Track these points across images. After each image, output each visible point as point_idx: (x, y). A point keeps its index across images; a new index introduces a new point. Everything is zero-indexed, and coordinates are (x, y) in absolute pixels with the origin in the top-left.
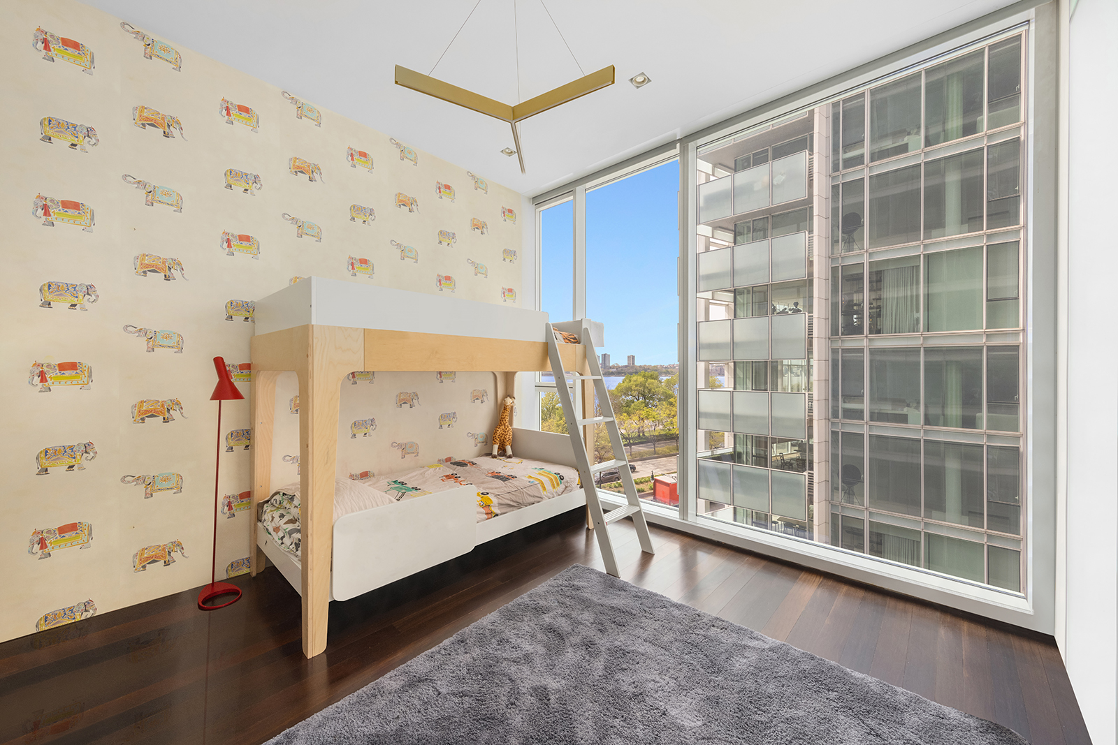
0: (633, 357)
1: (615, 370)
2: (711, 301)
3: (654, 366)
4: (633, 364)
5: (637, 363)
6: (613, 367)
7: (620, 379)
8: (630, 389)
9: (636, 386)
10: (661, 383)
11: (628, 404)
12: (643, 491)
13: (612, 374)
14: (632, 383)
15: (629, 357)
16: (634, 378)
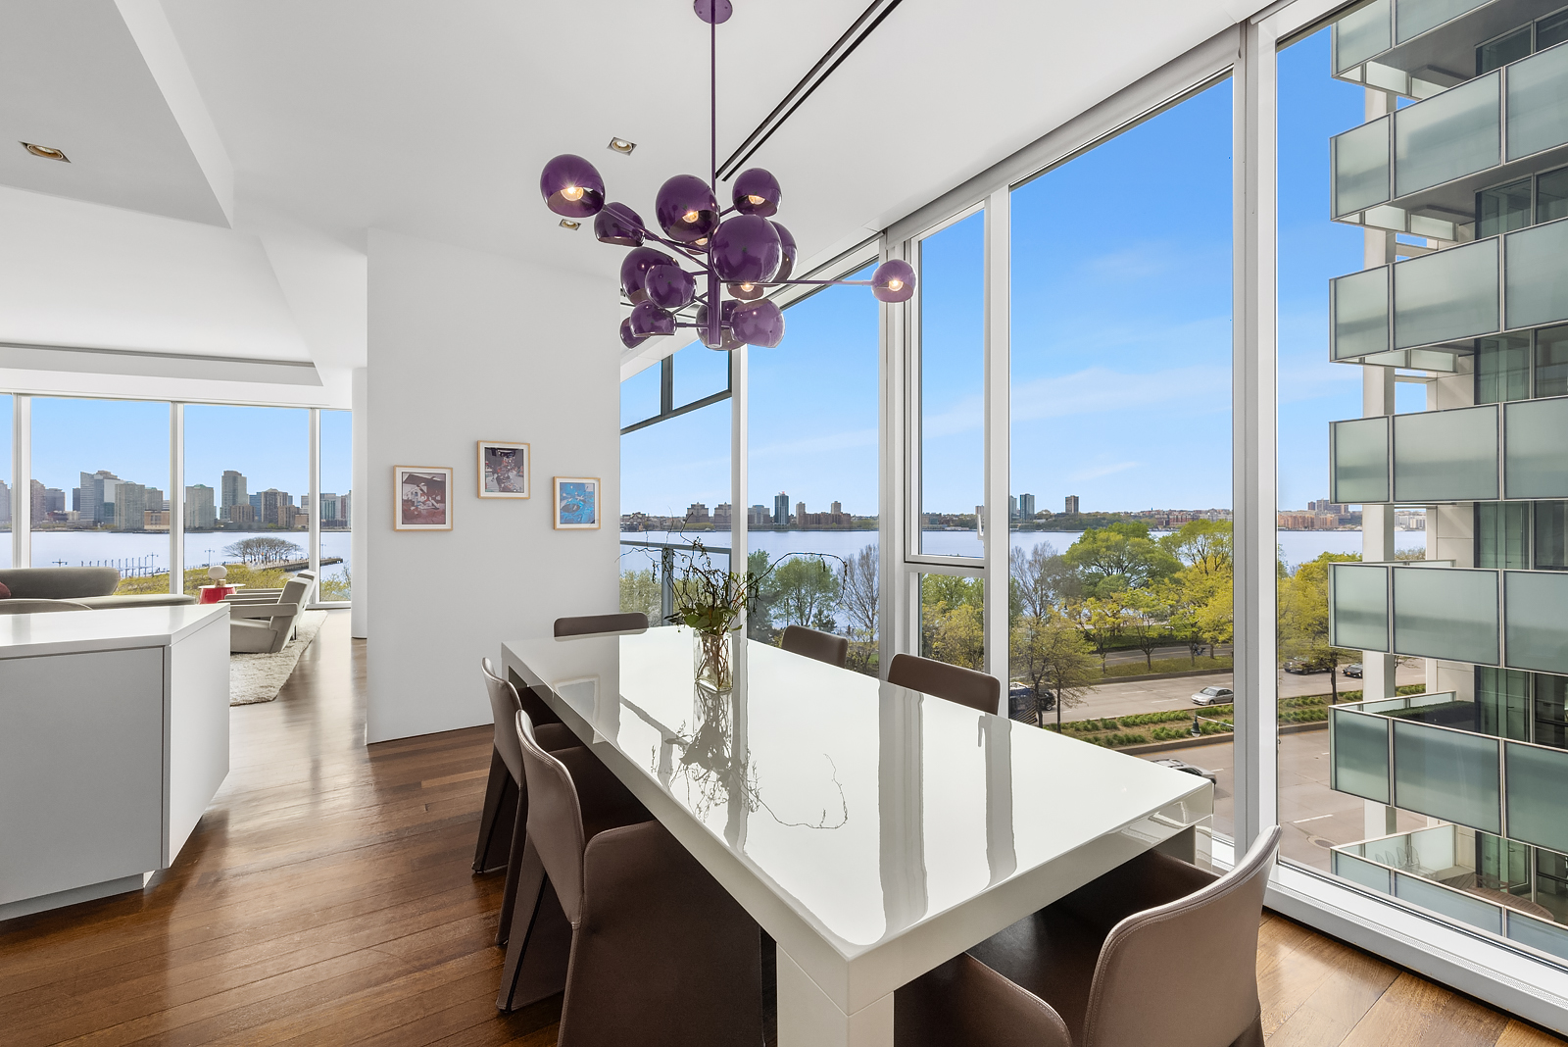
0: (1076, 499)
1: (1044, 521)
2: (1397, 372)
3: (1115, 514)
4: (1076, 509)
5: (1083, 509)
6: (1040, 516)
7: (1075, 538)
8: (1096, 552)
9: (1108, 548)
10: (1154, 543)
11: (1093, 581)
12: (1143, 741)
13: (1038, 527)
14: (1099, 543)
15: (1067, 499)
16: (1102, 535)
